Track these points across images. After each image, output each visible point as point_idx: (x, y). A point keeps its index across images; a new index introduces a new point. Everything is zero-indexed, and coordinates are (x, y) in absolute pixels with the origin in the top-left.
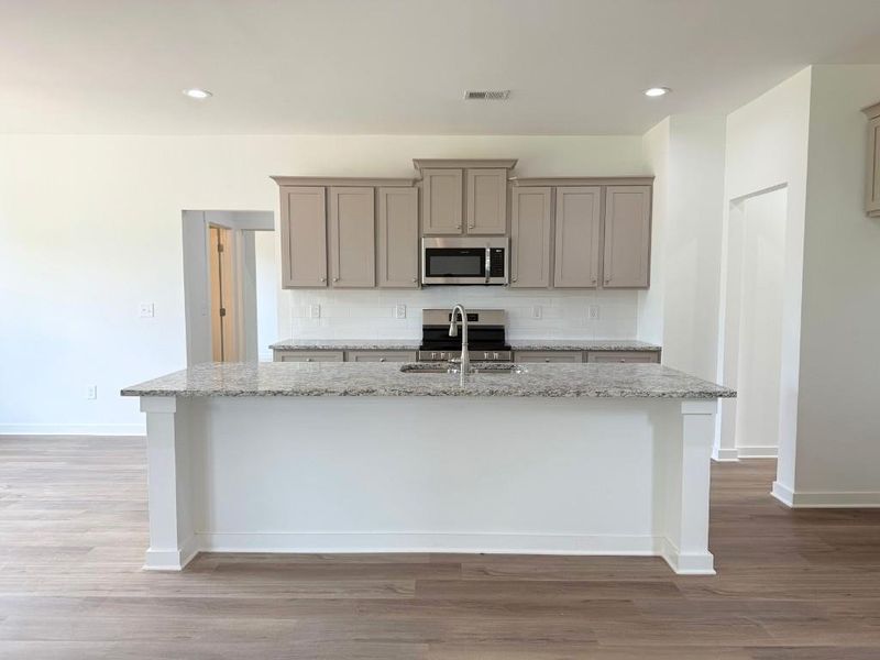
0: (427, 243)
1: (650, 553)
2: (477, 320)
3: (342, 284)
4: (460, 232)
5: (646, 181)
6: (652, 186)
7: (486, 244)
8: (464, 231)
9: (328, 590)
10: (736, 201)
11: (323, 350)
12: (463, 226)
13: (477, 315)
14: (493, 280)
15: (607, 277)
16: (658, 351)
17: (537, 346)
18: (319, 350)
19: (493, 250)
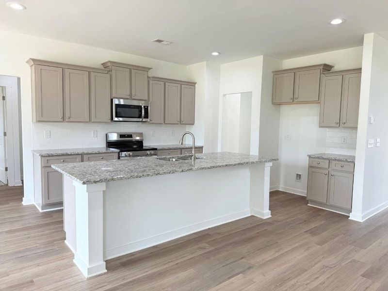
0: (116, 102)
1: (250, 215)
2: (132, 137)
3: (71, 120)
4: (129, 97)
5: (193, 84)
6: (195, 86)
7: (142, 104)
8: (131, 97)
9: (183, 256)
10: (224, 95)
11: (71, 155)
12: (131, 95)
13: (132, 135)
14: (144, 120)
15: (182, 120)
16: (202, 148)
17: (166, 148)
18: (68, 155)
19: (144, 107)
